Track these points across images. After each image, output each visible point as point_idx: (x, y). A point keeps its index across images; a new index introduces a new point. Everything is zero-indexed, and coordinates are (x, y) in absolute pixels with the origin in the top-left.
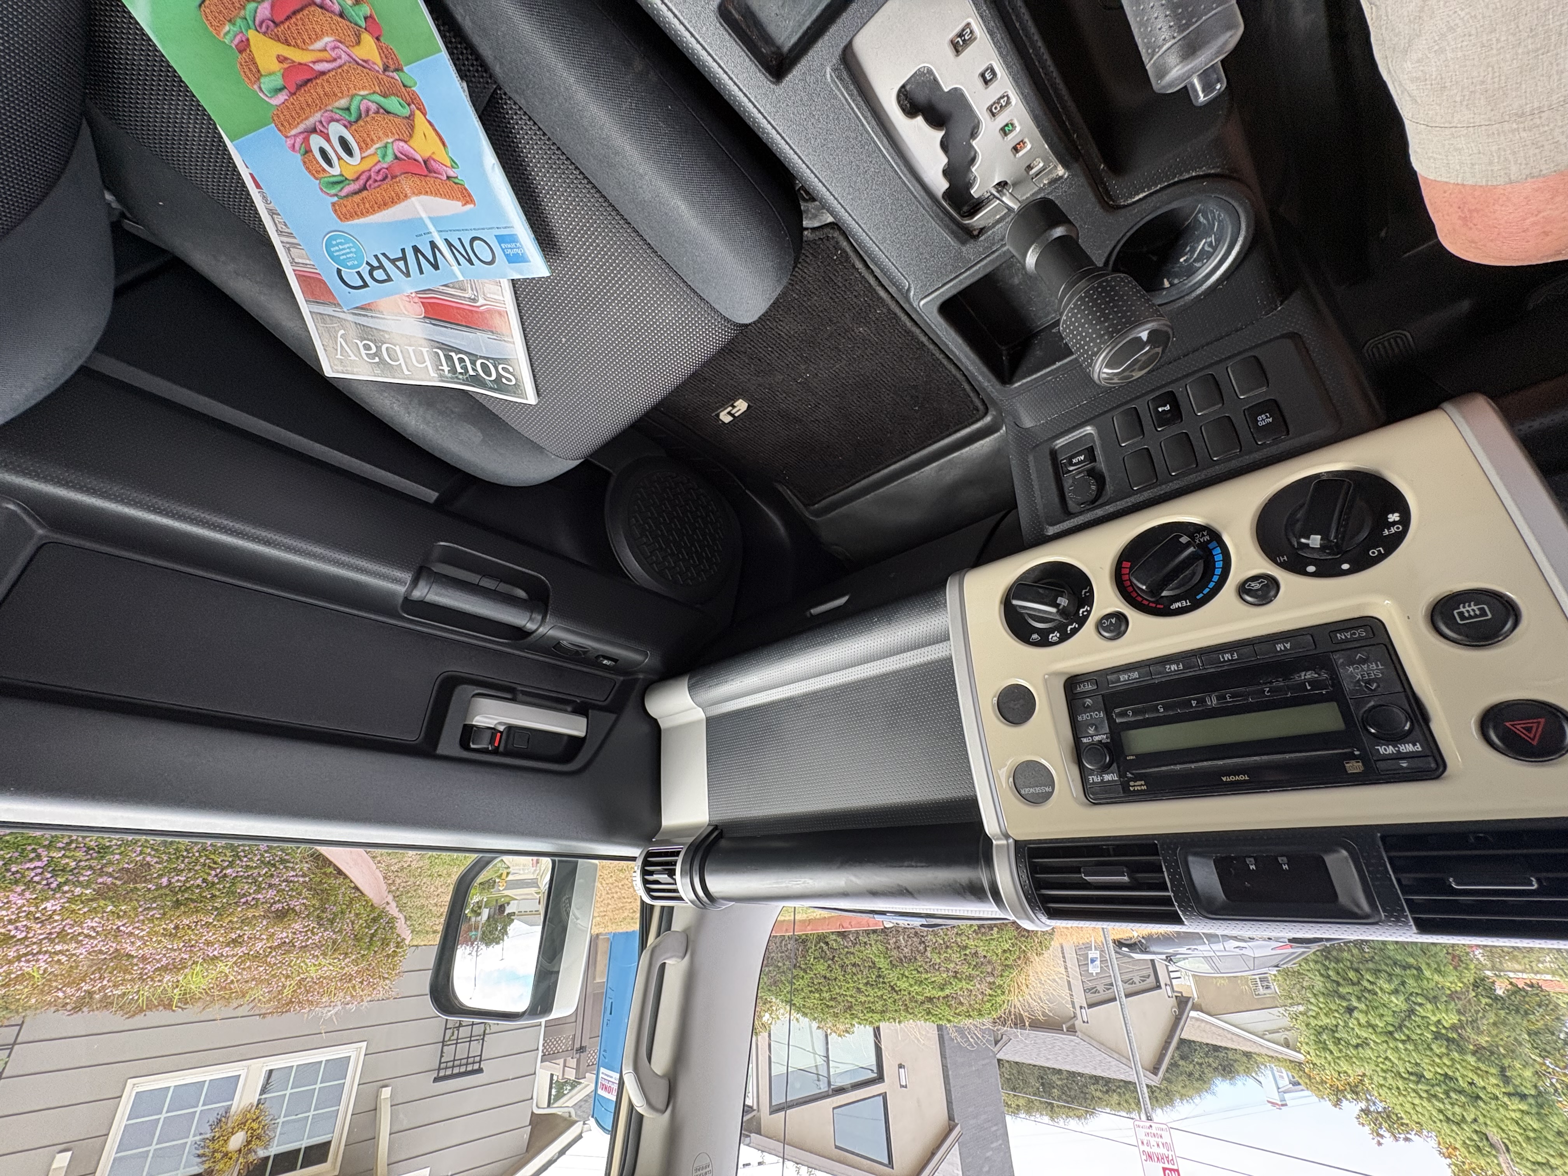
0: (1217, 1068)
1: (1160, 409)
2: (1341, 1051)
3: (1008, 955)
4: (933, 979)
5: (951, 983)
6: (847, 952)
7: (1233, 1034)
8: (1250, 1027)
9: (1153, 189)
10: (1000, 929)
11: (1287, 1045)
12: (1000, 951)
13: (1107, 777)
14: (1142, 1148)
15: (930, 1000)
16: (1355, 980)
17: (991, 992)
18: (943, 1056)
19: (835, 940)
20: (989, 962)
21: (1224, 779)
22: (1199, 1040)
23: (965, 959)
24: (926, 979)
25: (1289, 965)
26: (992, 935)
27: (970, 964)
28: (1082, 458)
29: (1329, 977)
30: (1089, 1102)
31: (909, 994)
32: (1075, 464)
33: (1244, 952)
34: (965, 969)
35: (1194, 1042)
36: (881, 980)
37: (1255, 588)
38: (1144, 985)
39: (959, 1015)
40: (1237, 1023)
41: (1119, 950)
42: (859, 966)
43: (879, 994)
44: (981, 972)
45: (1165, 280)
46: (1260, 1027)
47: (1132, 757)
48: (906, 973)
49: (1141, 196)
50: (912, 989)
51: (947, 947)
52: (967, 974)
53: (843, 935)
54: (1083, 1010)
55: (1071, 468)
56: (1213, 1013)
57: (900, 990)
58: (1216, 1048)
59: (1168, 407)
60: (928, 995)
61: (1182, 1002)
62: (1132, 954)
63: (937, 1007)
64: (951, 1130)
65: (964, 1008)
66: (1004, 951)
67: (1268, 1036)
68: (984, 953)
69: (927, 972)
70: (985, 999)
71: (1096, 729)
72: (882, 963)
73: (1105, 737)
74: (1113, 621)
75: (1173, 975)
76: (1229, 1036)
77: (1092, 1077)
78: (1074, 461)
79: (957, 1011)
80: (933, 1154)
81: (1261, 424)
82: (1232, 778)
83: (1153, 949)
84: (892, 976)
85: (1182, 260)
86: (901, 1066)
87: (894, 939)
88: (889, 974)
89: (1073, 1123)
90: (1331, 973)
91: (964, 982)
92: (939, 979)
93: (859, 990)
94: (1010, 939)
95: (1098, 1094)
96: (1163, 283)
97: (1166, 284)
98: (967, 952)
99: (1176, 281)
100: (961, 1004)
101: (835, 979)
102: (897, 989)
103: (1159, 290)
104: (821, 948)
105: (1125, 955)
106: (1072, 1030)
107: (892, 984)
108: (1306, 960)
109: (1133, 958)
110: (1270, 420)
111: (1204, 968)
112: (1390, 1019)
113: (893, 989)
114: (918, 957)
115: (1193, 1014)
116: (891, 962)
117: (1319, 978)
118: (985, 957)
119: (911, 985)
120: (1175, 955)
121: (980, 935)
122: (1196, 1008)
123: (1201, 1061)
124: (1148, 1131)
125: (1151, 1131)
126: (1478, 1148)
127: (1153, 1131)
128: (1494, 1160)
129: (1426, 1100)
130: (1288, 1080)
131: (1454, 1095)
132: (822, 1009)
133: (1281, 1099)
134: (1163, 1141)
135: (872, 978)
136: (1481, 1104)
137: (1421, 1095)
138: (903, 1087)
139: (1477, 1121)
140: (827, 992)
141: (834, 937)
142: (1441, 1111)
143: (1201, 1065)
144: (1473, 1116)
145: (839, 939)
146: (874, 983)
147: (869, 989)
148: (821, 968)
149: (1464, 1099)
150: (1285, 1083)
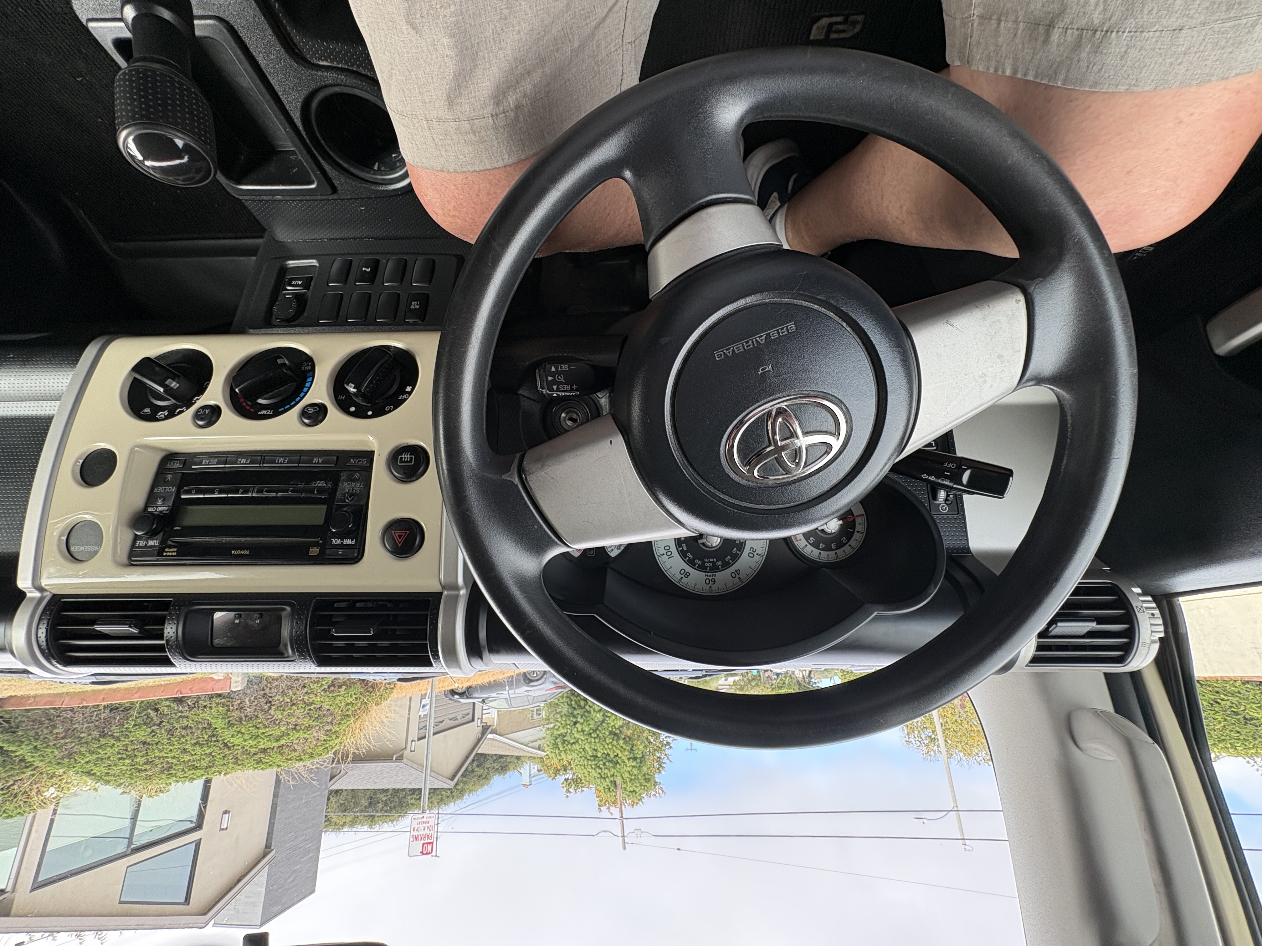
0: (498, 769)
1: (364, 269)
2: (564, 747)
3: (350, 707)
4: (271, 733)
5: (289, 734)
6: (180, 717)
7: (511, 746)
8: (522, 741)
9: (335, 64)
10: (349, 687)
11: (539, 748)
12: (343, 704)
13: (151, 543)
14: (412, 833)
15: (264, 751)
16: (583, 706)
17: (325, 738)
18: (276, 796)
19: (169, 706)
20: (331, 714)
21: (233, 552)
22: (489, 753)
23: (308, 713)
24: (263, 733)
25: (552, 700)
26: (339, 692)
27: (312, 717)
28: (300, 283)
29: (571, 705)
30: (403, 808)
31: (243, 748)
32: (293, 286)
33: (530, 693)
34: (306, 722)
35: (489, 755)
36: (214, 739)
37: (310, 412)
38: (464, 720)
39: (290, 760)
40: (514, 739)
41: (452, 698)
42: (191, 728)
43: (208, 752)
44: (321, 723)
45: (377, 164)
46: (526, 740)
47: (178, 528)
48: (243, 731)
49: (325, 63)
50: (246, 743)
51: (294, 704)
52: (307, 725)
53: (179, 701)
54: (413, 743)
55: (289, 288)
56: (503, 733)
57: (233, 746)
58: (501, 756)
59: (368, 270)
60: (263, 747)
61: (485, 729)
62: (460, 700)
63: (270, 756)
64: (265, 855)
65: (297, 754)
66: (348, 704)
67: (531, 744)
68: (328, 707)
69: (265, 727)
70: (319, 744)
71: (164, 500)
72: (219, 724)
73: (166, 508)
74: (207, 411)
75: (484, 712)
76: (508, 747)
77: (410, 790)
78: (293, 283)
79: (289, 757)
80: (239, 881)
81: (413, 307)
82: (239, 552)
83: (475, 695)
84: (226, 735)
85: (394, 155)
86: (225, 812)
87: (239, 701)
88: (223, 732)
89: (386, 827)
90: (573, 703)
91: (301, 732)
92: (276, 732)
93: (185, 751)
94: (355, 694)
95: (413, 801)
96: (374, 164)
97: (376, 167)
98: (312, 707)
99: (383, 169)
100: (295, 750)
101: (157, 744)
102: (230, 745)
103: (368, 167)
104: (148, 715)
105: (455, 701)
106: (400, 758)
107: (226, 741)
108: (562, 697)
109: (460, 702)
110: (418, 307)
111: (504, 705)
112: (592, 726)
113: (226, 745)
114: (260, 716)
115: (490, 736)
116: (229, 722)
117: (566, 706)
118: (328, 710)
119: (245, 740)
120: (488, 698)
121: (328, 693)
122: (494, 732)
123: (488, 766)
124: (420, 821)
125: (423, 820)
126: (609, 789)
127: (424, 820)
128: (614, 794)
129: (595, 769)
130: (536, 769)
131: (607, 764)
132: (131, 774)
133: (530, 781)
134: (429, 825)
135: (203, 738)
136: (618, 765)
137: (593, 766)
138: (223, 829)
139: (613, 775)
140: (142, 757)
141: (168, 703)
142: (599, 773)
143: (488, 768)
144: (612, 773)
145: (173, 705)
146: (205, 742)
147: (197, 748)
148: (142, 734)
149: (611, 765)
150: (534, 771)
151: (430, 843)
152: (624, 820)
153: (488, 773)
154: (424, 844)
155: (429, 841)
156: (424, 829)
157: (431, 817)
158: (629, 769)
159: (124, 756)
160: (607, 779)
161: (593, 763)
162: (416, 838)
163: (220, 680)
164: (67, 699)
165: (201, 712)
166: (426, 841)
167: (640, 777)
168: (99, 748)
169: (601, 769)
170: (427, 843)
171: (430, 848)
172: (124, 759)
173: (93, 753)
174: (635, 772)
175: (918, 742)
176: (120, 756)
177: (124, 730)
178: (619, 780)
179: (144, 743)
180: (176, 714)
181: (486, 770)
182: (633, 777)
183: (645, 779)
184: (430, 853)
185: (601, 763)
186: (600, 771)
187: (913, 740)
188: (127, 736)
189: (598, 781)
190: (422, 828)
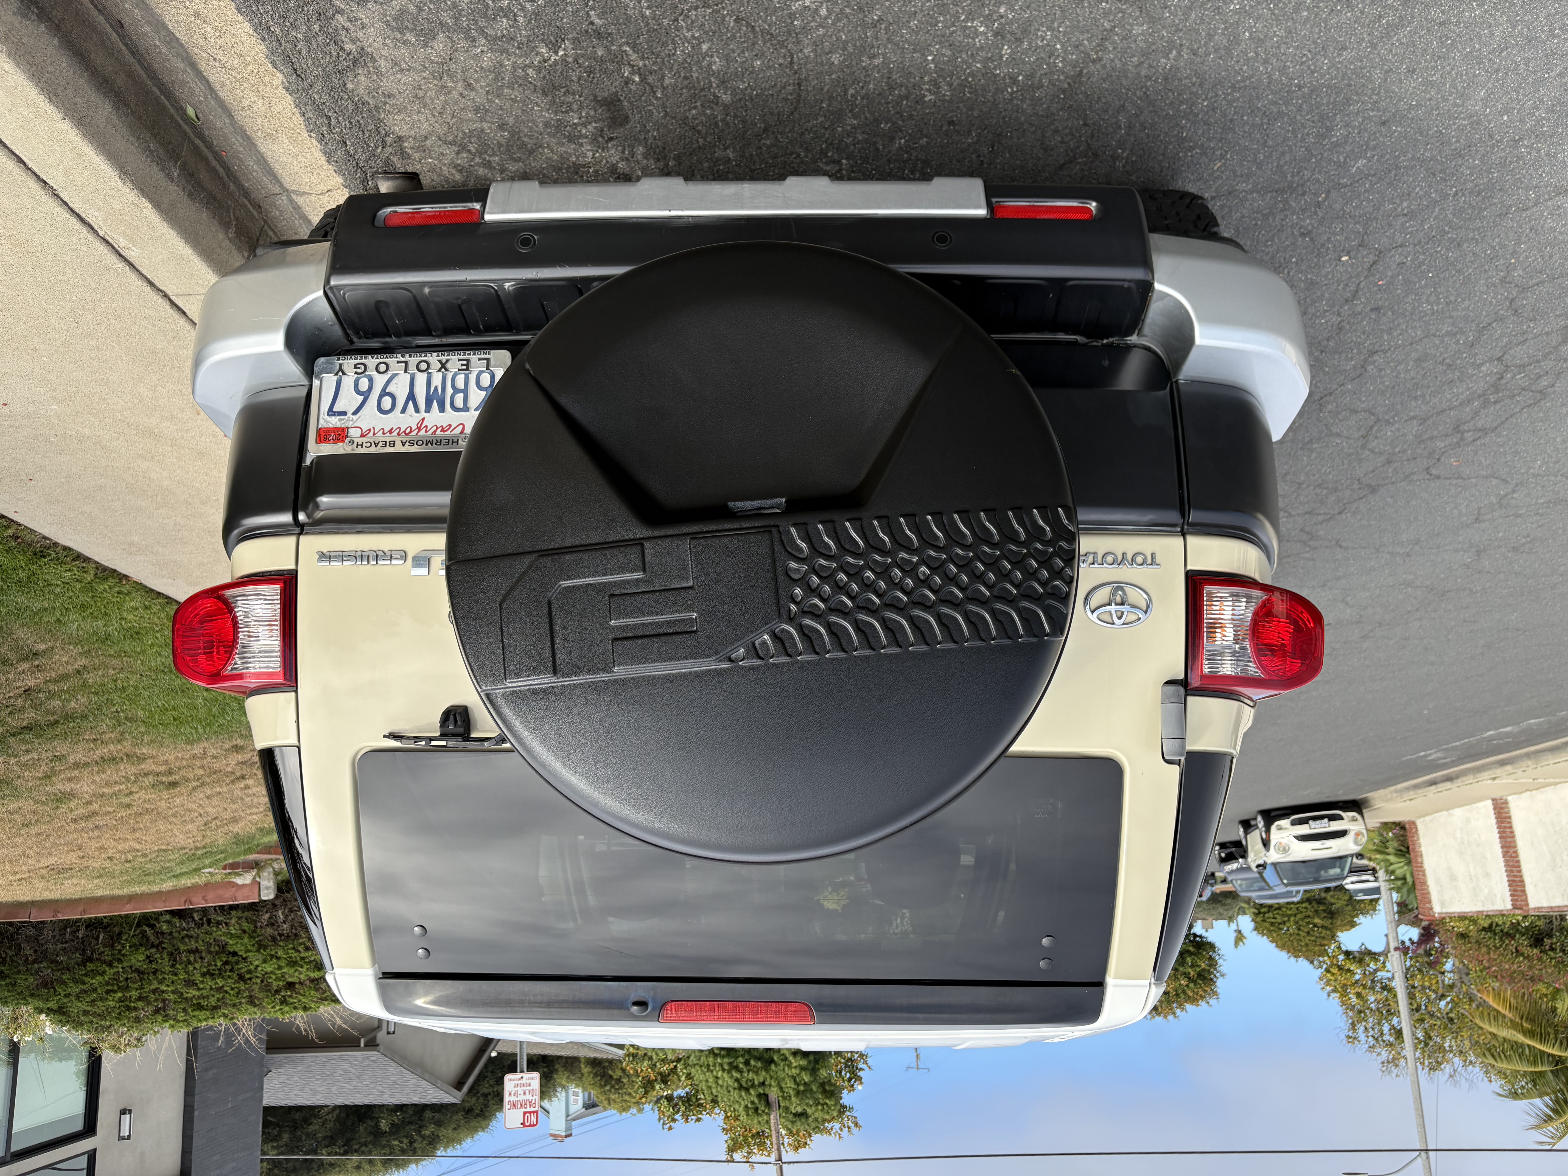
6: (187, 936)
19: (168, 922)
31: (264, 981)
42: (200, 951)
43: (219, 985)
48: (278, 954)
50: (274, 974)
53: (184, 914)
57: (252, 978)
86: (123, 1112)
87: (271, 915)
123: (486, 1091)
124: (519, 1082)
125: (521, 1082)
126: (756, 1109)
127: (524, 1081)
128: (765, 1117)
129: (729, 1072)
130: (580, 1103)
131: (752, 1062)
132: (120, 1014)
133: (568, 1128)
134: (530, 1088)
135: (216, 965)
136: (773, 1067)
137: (726, 1067)
138: (123, 1138)
139: (763, 1084)
140: (137, 989)
141: (168, 917)
142: (737, 1080)
143: (486, 1096)
144: (761, 1080)
145: (176, 921)
146: (217, 972)
147: (208, 979)
148: (138, 959)
149: (759, 1064)
150: (577, 1106)
151: (534, 1112)
152: (784, 1166)
153: (486, 1106)
154: (525, 1113)
155: (532, 1109)
156: (525, 1093)
157: (532, 1078)
158: (794, 1072)
159: (116, 988)
160: (752, 1091)
161: (726, 1060)
162: (514, 1105)
163: (244, 886)
164: (34, 912)
165: (214, 929)
166: (528, 1109)
167: (814, 1088)
168: (86, 975)
169: (741, 1072)
170: (530, 1113)
171: (534, 1119)
172: (115, 992)
173: (77, 982)
174: (806, 1078)
175: (1371, 1039)
176: (110, 988)
177: (116, 952)
178: (774, 1093)
179: (138, 971)
180: (179, 933)
181: (481, 1100)
182: (802, 1088)
183: (825, 1092)
184: (534, 1125)
185: (741, 1060)
186: (739, 1076)
187: (1362, 1035)
188: (120, 961)
189: (736, 1094)
190: (521, 1092)
